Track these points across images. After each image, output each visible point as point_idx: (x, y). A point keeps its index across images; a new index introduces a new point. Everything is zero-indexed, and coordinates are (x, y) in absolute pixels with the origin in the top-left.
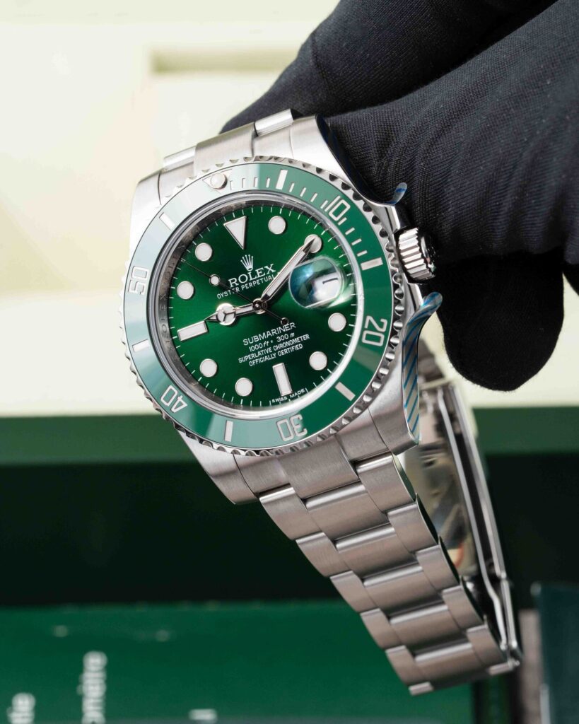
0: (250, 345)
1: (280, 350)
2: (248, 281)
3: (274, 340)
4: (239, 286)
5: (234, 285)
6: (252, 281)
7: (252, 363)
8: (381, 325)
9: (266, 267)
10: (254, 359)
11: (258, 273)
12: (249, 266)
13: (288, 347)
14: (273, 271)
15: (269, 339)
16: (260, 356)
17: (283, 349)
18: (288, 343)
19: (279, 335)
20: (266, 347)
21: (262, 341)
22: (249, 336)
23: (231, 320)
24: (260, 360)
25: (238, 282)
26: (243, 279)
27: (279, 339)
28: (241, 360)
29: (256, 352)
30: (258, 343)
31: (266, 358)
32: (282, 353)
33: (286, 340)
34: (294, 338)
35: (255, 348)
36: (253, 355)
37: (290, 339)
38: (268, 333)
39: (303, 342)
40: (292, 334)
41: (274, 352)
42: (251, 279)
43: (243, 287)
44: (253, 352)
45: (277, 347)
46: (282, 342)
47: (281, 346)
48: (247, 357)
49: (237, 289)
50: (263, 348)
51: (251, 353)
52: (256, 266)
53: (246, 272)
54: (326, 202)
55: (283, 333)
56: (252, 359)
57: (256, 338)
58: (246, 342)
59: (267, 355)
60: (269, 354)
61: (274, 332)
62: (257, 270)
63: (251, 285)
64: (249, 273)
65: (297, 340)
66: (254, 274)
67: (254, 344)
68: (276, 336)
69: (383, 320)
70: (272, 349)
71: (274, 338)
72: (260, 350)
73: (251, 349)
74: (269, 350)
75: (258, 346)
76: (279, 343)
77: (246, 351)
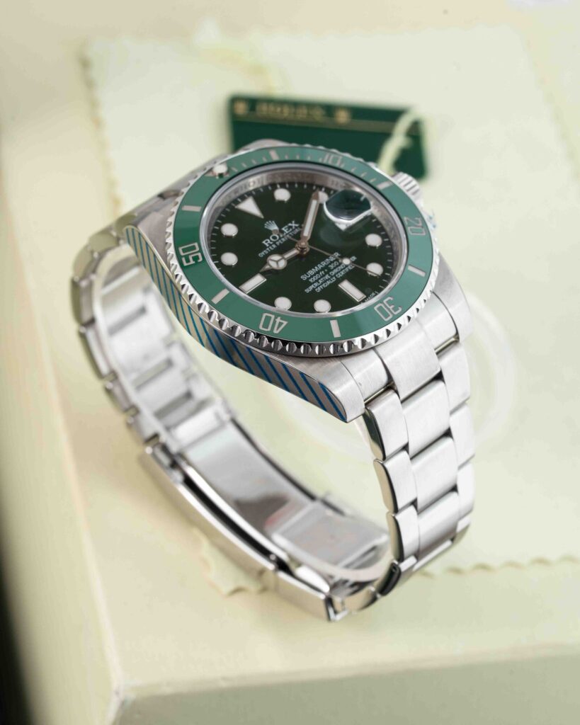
0: (308, 279)
1: (337, 274)
2: (280, 238)
3: (327, 270)
4: (274, 243)
6: (283, 237)
7: (319, 290)
9: (290, 224)
10: (318, 286)
11: (285, 231)
12: (275, 228)
13: (342, 269)
14: (297, 225)
15: (323, 269)
16: (322, 283)
17: (338, 272)
18: (341, 267)
19: (330, 264)
20: (324, 276)
21: (318, 272)
22: (305, 272)
23: (282, 264)
24: (324, 285)
25: (271, 241)
26: (274, 238)
27: (332, 266)
28: (307, 291)
29: (317, 281)
30: (315, 275)
31: (328, 283)
32: (340, 275)
33: (337, 266)
35: (314, 279)
36: (316, 284)
38: (320, 266)
39: (354, 262)
41: (332, 277)
43: (278, 243)
44: (315, 282)
45: (333, 273)
46: (335, 268)
47: (336, 271)
48: (311, 288)
49: (274, 246)
50: (321, 277)
51: (311, 284)
52: (280, 226)
55: (332, 262)
56: (316, 287)
57: (311, 272)
58: (304, 277)
59: (327, 280)
60: (329, 279)
61: (324, 264)
62: (283, 229)
63: (283, 240)
66: (282, 232)
67: (312, 276)
70: (329, 275)
71: (326, 267)
72: (319, 279)
73: (311, 280)
74: (327, 277)
75: (317, 276)
76: (332, 270)
77: (308, 284)
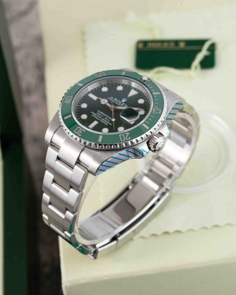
0: (98, 112)
1: (102, 120)
2: (118, 103)
3: (104, 117)
4: (115, 101)
5: (115, 100)
7: (93, 115)
8: (128, 138)
9: (126, 105)
10: (95, 115)
12: (123, 101)
13: (105, 122)
16: (97, 116)
17: (103, 121)
18: (105, 121)
19: (107, 118)
21: (102, 115)
22: (101, 111)
23: (103, 103)
24: (95, 117)
25: (116, 101)
26: (118, 101)
27: (106, 118)
28: (92, 112)
29: (97, 115)
31: (97, 118)
32: (101, 121)
33: (106, 120)
34: (108, 121)
37: (107, 121)
38: (105, 115)
39: (108, 124)
40: (109, 121)
42: (120, 103)
43: (116, 102)
44: (97, 114)
45: (102, 119)
46: (105, 119)
47: (104, 120)
48: (94, 113)
51: (96, 113)
53: (121, 101)
54: (157, 107)
55: (108, 118)
56: (94, 115)
57: (102, 113)
58: (99, 111)
61: (107, 116)
62: (123, 103)
64: (121, 102)
65: (108, 123)
66: (122, 103)
67: (100, 113)
68: (106, 117)
69: (130, 138)
70: (101, 118)
72: (99, 115)
73: (97, 113)
74: (100, 118)
75: (99, 114)
76: (104, 119)
77: (96, 112)
